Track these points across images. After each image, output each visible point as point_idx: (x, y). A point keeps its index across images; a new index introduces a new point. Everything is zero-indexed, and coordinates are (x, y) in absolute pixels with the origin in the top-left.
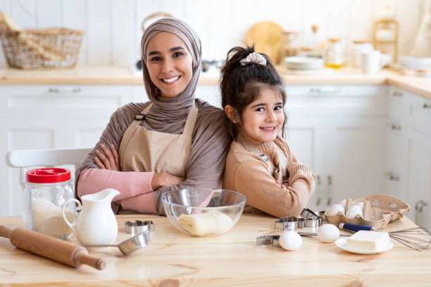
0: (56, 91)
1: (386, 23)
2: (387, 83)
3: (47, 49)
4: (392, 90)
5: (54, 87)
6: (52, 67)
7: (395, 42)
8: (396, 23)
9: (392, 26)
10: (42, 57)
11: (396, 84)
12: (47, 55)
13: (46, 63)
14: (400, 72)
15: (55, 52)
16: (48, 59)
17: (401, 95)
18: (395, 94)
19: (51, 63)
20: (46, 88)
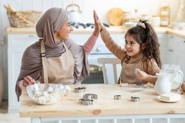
0: (32, 36)
1: (165, 8)
2: (167, 33)
3: (27, 19)
4: (169, 36)
5: (31, 35)
6: (29, 27)
7: (169, 16)
8: (169, 8)
9: (168, 9)
10: (25, 23)
11: (171, 33)
12: (27, 21)
13: (27, 25)
14: (172, 28)
15: (31, 21)
16: (28, 23)
17: (173, 37)
18: (171, 37)
19: (29, 25)
20: (28, 35)
